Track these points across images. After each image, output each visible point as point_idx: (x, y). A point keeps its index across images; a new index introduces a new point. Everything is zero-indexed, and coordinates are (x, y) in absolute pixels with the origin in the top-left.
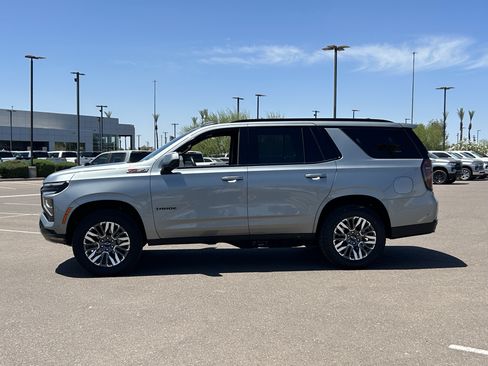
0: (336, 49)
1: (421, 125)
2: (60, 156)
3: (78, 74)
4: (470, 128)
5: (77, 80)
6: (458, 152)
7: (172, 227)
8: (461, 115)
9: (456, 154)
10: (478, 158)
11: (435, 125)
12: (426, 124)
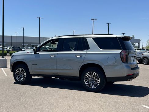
7: (36, 71)
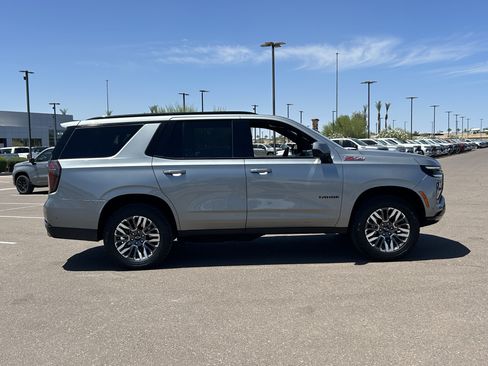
0: (274, 46)
1: (347, 117)
2: (13, 152)
3: (27, 72)
4: (386, 118)
5: (26, 78)
6: (383, 139)
8: (379, 107)
9: (381, 142)
10: (400, 144)
11: (357, 116)
12: (350, 116)
